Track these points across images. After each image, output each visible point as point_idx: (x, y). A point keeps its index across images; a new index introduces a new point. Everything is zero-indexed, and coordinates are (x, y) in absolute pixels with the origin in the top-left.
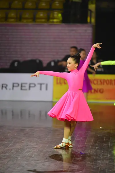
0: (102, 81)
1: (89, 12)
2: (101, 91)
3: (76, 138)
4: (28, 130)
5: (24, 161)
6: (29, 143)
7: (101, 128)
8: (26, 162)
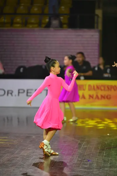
0: (110, 87)
1: (96, 17)
2: (109, 97)
3: (83, 145)
4: (34, 137)
5: (30, 168)
6: (36, 151)
7: (108, 134)
8: (33, 169)
